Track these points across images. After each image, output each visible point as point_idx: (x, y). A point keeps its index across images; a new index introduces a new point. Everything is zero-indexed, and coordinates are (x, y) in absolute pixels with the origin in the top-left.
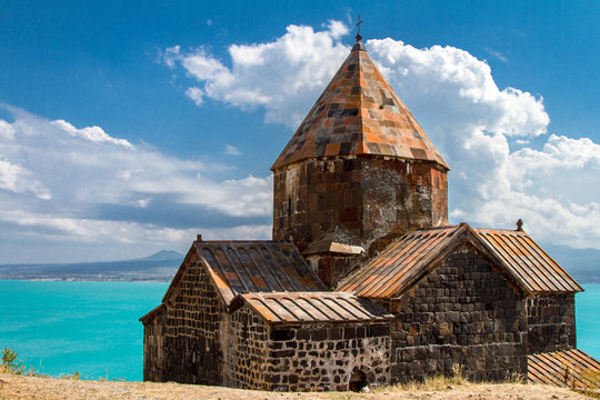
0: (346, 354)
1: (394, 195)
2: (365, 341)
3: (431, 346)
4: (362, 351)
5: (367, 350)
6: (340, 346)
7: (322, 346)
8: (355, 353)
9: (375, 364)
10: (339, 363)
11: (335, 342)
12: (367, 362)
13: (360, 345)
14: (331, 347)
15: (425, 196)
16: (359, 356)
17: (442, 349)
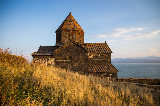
0: (46, 61)
1: (68, 36)
2: (50, 59)
3: (64, 61)
4: (49, 61)
5: (50, 60)
6: (45, 60)
7: (41, 59)
8: (48, 61)
9: (52, 63)
10: (44, 62)
11: (44, 59)
12: (50, 63)
13: (48, 60)
14: (43, 60)
15: (74, 36)
16: (48, 62)
17: (67, 61)
